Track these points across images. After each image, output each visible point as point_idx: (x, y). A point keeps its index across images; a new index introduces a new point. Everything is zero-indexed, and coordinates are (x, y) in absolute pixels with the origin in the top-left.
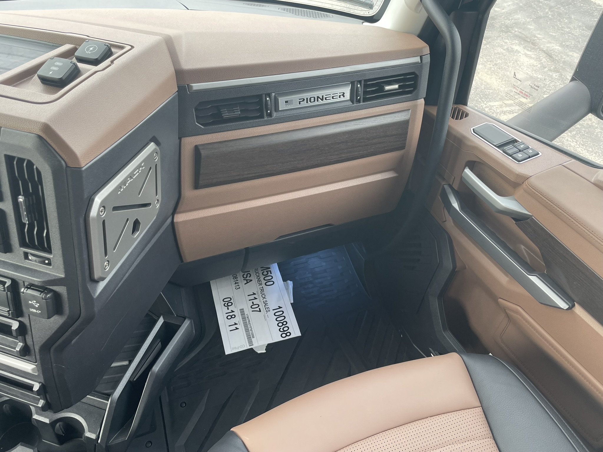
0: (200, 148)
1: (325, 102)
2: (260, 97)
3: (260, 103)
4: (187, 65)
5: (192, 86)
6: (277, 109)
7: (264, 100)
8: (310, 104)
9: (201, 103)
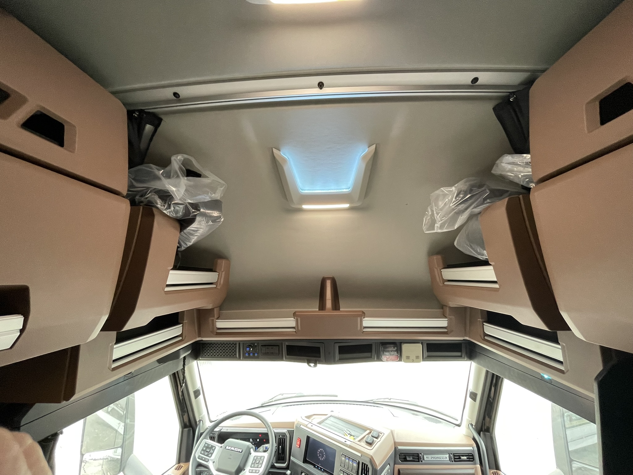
0: (400, 469)
1: (440, 459)
2: (418, 454)
3: (418, 456)
4: (397, 441)
5: (398, 447)
6: (424, 459)
7: (419, 455)
8: (435, 459)
9: (401, 453)
